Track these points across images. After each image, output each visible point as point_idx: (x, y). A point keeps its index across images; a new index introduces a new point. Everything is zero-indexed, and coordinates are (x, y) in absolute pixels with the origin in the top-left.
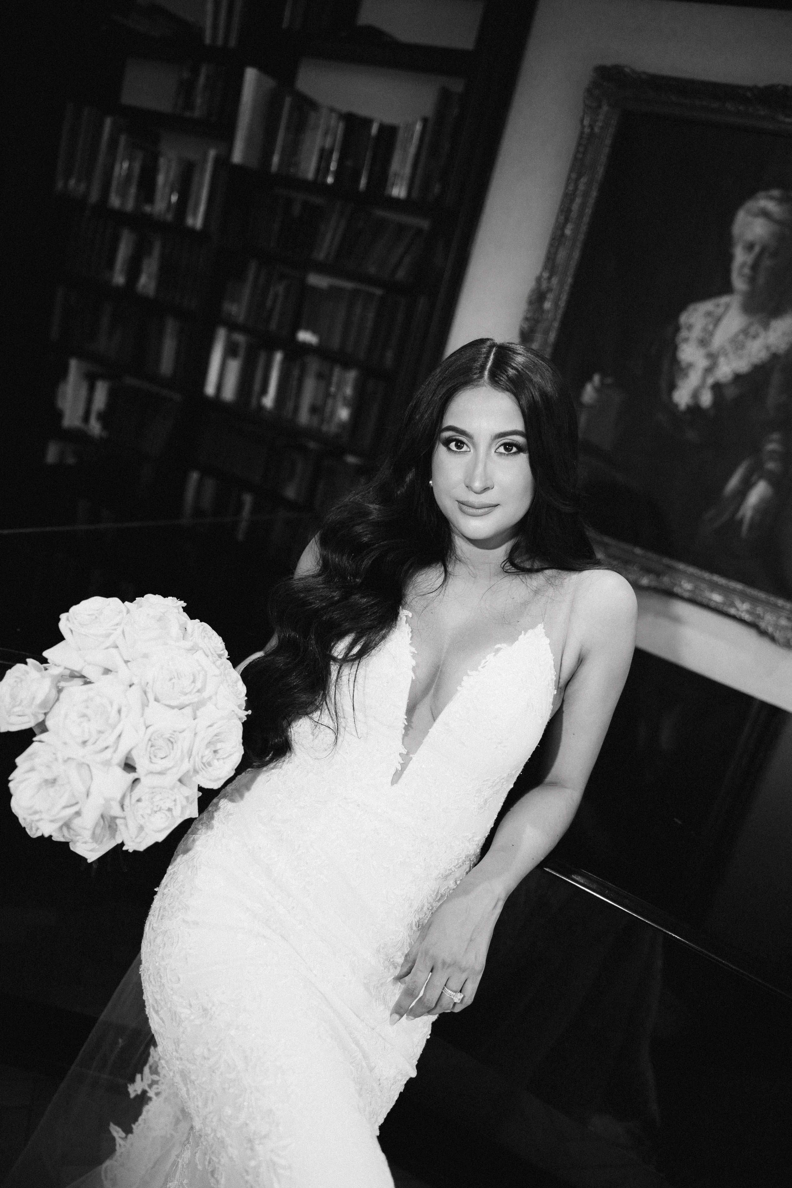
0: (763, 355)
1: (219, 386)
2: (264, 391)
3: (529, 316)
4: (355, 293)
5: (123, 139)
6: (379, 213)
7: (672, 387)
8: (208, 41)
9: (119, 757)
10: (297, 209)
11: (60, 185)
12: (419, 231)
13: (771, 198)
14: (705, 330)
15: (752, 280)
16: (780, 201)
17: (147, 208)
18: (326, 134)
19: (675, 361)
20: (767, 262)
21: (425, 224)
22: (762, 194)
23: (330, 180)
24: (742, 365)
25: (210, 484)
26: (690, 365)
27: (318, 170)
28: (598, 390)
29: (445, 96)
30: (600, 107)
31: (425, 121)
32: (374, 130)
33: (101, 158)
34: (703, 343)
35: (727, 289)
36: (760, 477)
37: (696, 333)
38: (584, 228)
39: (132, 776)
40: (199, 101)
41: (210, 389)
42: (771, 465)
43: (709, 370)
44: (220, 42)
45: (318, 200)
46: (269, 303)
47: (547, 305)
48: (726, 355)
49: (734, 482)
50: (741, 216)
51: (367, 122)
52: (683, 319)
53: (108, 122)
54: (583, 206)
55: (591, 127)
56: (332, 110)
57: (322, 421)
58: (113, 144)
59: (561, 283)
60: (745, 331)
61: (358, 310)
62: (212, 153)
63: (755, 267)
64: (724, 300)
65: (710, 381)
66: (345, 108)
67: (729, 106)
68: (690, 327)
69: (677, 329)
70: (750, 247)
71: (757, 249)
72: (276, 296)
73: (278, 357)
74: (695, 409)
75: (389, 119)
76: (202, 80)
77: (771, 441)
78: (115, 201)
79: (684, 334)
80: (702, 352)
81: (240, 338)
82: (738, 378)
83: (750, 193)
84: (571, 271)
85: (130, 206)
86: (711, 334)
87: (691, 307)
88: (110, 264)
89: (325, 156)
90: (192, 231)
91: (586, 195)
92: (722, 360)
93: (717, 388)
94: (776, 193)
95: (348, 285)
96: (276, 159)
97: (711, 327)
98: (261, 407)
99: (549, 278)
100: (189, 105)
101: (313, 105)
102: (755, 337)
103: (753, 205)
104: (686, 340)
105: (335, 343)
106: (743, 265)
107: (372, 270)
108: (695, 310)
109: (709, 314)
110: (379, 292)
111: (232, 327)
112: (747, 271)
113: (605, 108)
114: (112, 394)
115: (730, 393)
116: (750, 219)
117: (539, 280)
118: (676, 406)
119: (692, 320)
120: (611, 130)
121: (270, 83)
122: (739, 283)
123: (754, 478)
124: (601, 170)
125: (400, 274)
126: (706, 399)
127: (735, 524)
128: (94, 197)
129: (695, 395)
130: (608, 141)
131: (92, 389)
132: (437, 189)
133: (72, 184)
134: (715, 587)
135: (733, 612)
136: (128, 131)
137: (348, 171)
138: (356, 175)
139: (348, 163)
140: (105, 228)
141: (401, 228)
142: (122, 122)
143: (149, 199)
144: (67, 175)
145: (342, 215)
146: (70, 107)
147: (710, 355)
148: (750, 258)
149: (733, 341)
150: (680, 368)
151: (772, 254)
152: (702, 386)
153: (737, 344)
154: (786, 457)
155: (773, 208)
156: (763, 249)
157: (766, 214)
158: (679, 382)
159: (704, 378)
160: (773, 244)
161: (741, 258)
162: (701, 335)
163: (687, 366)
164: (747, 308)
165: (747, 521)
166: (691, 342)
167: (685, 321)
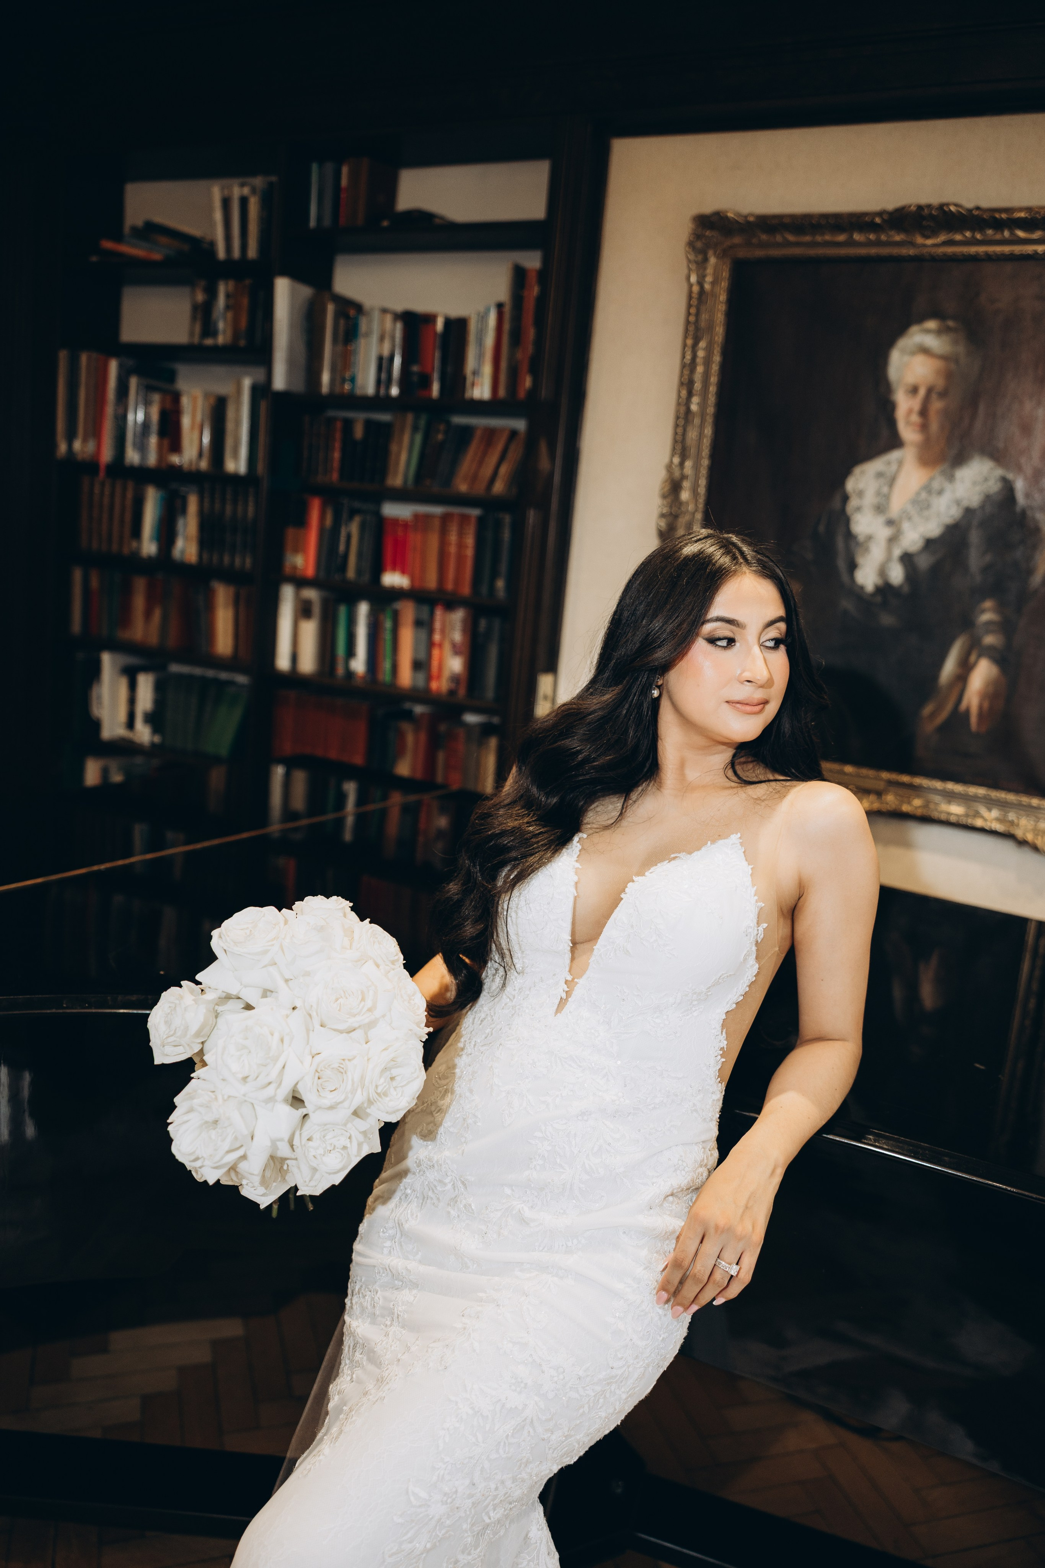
0: (955, 512)
1: (294, 658)
2: (351, 652)
3: (664, 511)
4: (445, 519)
5: (133, 382)
6: (459, 420)
7: (853, 566)
8: (222, 256)
9: (285, 1090)
10: (359, 432)
11: (63, 447)
12: (514, 434)
13: (928, 331)
14: (878, 493)
15: (924, 427)
16: (939, 332)
17: (175, 459)
18: (382, 339)
19: (849, 536)
20: (937, 405)
21: (520, 425)
23: (395, 391)
24: (933, 528)
25: (300, 778)
26: (869, 538)
27: (378, 382)
29: (519, 275)
30: (706, 260)
31: (500, 306)
32: (440, 325)
33: (110, 410)
34: (880, 509)
35: (895, 442)
36: (979, 656)
37: (870, 498)
38: (712, 399)
39: (302, 1111)
40: (221, 325)
41: (283, 662)
42: (989, 640)
43: (892, 540)
44: (238, 256)
45: (385, 417)
46: (342, 548)
47: (685, 495)
48: (910, 519)
49: (949, 667)
50: (896, 358)
51: (430, 319)
52: (851, 485)
53: (113, 366)
54: (706, 375)
55: (700, 283)
56: (384, 311)
57: (429, 678)
58: (122, 390)
59: (696, 467)
60: (927, 488)
61: (453, 538)
62: (247, 383)
63: (924, 412)
64: (895, 455)
65: (897, 552)
66: (399, 308)
67: (857, 237)
68: (860, 494)
69: (846, 498)
70: (914, 390)
71: (922, 392)
72: (349, 537)
73: (363, 609)
74: (885, 589)
75: (455, 312)
76: (221, 301)
77: (983, 611)
78: (132, 456)
79: (853, 503)
80: (881, 520)
81: (311, 594)
84: (706, 452)
85: (152, 460)
86: (887, 497)
87: (857, 470)
88: (137, 532)
89: (384, 364)
90: (235, 478)
91: (707, 362)
92: (906, 526)
93: (907, 559)
94: (932, 324)
95: (435, 511)
96: (326, 378)
97: (885, 490)
98: (350, 674)
99: (682, 464)
100: (209, 329)
101: (359, 308)
102: (940, 492)
103: (905, 342)
104: (858, 509)
105: (431, 582)
106: (910, 412)
107: (463, 487)
108: (863, 473)
109: (880, 475)
110: (475, 512)
111: (300, 582)
112: (915, 418)
113: (713, 260)
114: (159, 688)
115: (924, 563)
116: (906, 358)
117: (669, 467)
118: (862, 588)
119: (861, 486)
120: (724, 284)
121: (306, 291)
123: (973, 658)
124: (720, 331)
125: (499, 487)
126: (897, 575)
127: (959, 718)
128: (107, 455)
129: (882, 572)
130: (723, 297)
131: (133, 686)
132: (528, 382)
133: (77, 445)
134: (951, 797)
135: (979, 823)
136: (139, 372)
137: (415, 379)
138: (426, 381)
139: (415, 368)
140: (124, 489)
141: (491, 434)
142: (130, 363)
143: (176, 446)
144: (71, 436)
145: (415, 429)
146: (63, 356)
147: (890, 523)
148: (916, 403)
149: (915, 502)
150: (858, 544)
151: (943, 394)
152: (889, 559)
153: (921, 504)
154: (1006, 627)
155: (932, 341)
156: (930, 391)
157: (925, 351)
158: (860, 560)
159: (889, 550)
160: (940, 383)
161: (905, 405)
162: (875, 500)
163: (866, 539)
164: (925, 461)
165: (974, 711)
166: (865, 510)
167: (854, 488)
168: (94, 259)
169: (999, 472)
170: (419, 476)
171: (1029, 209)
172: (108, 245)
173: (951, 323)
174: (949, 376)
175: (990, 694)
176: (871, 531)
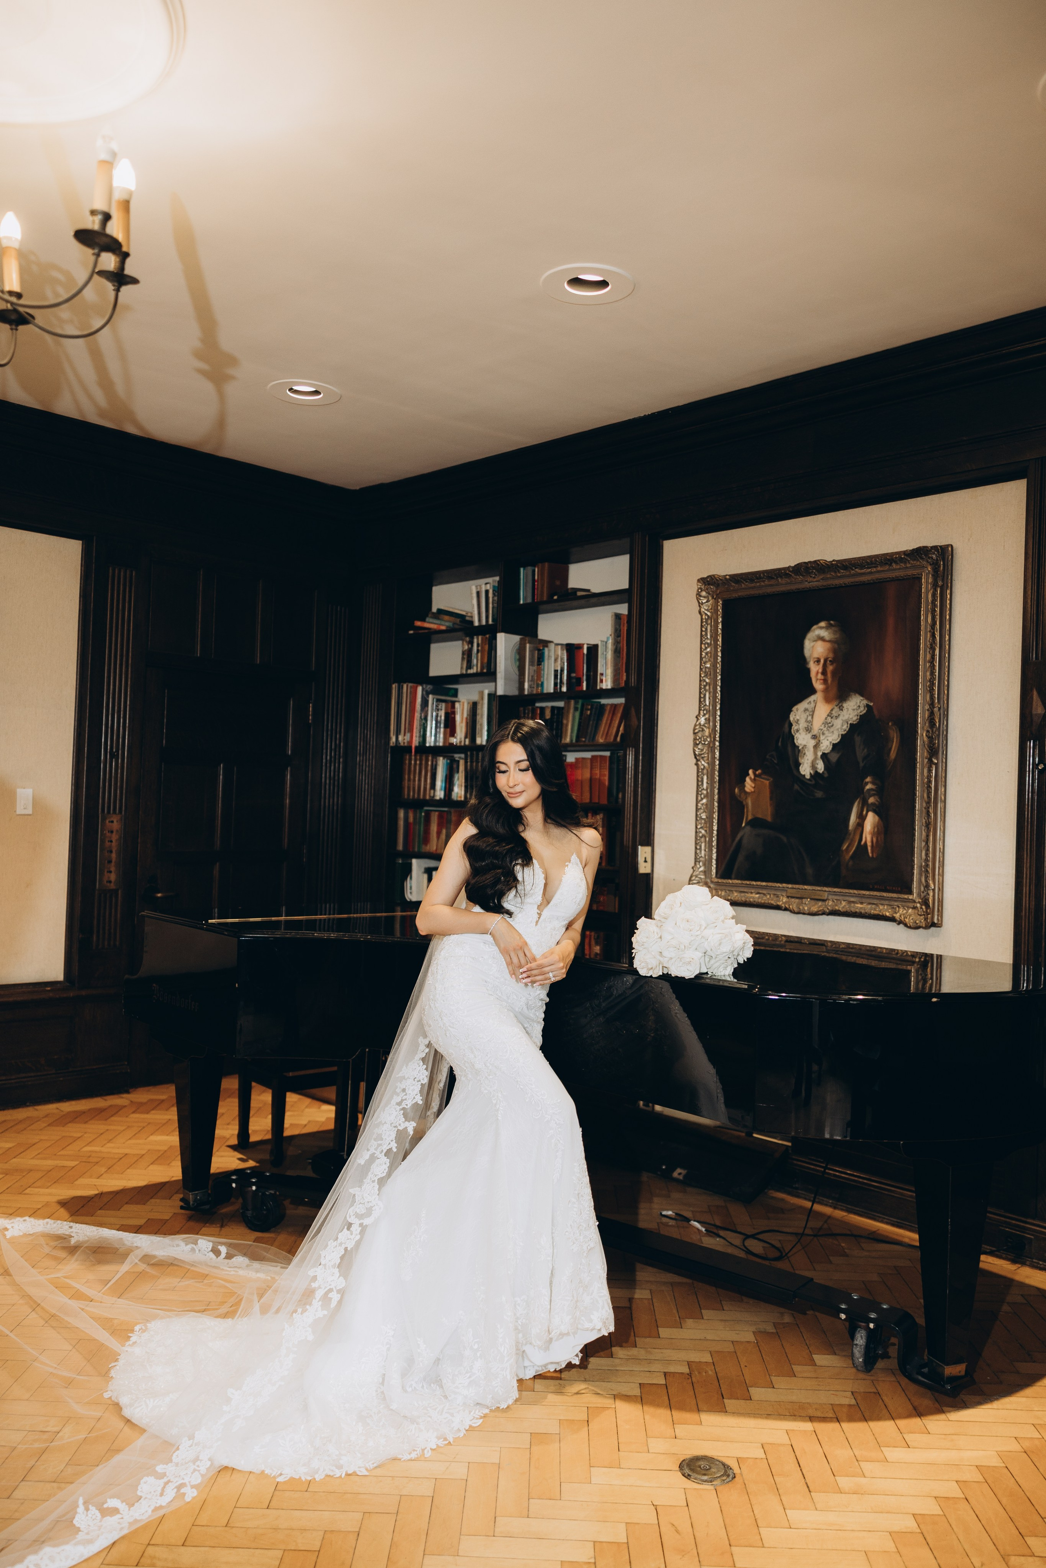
0: (846, 727)
4: (593, 760)
5: (431, 698)
6: (597, 701)
7: (798, 765)
8: (476, 624)
11: (394, 739)
13: (821, 628)
14: (807, 721)
15: (825, 681)
16: (827, 628)
17: (453, 741)
18: (556, 660)
19: (795, 747)
20: (830, 668)
21: (621, 701)
22: (815, 627)
23: (564, 689)
24: (835, 738)
27: (556, 684)
28: (754, 781)
29: (618, 618)
30: (708, 600)
31: (612, 636)
32: (585, 649)
33: (418, 715)
34: (808, 730)
35: (813, 691)
36: (868, 811)
37: (802, 725)
40: (475, 661)
42: (871, 800)
43: (816, 747)
44: (484, 623)
45: (561, 704)
47: (708, 732)
48: (823, 734)
49: (853, 818)
50: (808, 644)
51: (579, 647)
52: (792, 716)
53: (420, 690)
54: (714, 663)
55: (706, 614)
56: (559, 644)
58: (425, 703)
59: (713, 716)
60: (830, 715)
61: (597, 770)
62: (486, 692)
63: (824, 673)
64: (812, 698)
65: (820, 754)
66: (565, 641)
67: (780, 581)
68: (797, 722)
70: (818, 661)
71: (822, 661)
74: (816, 775)
75: (593, 642)
76: (476, 647)
77: (867, 783)
78: (430, 741)
79: (794, 728)
80: (809, 735)
82: (835, 746)
83: (808, 629)
84: (718, 707)
85: (441, 743)
86: (811, 722)
87: (794, 709)
88: (433, 786)
89: (558, 674)
91: (714, 656)
92: (822, 737)
93: (824, 756)
94: (823, 624)
95: (588, 755)
96: (526, 686)
97: (810, 718)
99: (704, 715)
100: (470, 665)
101: (547, 644)
102: (837, 717)
103: (811, 635)
104: (797, 731)
105: (586, 798)
106: (817, 673)
107: (601, 741)
108: (798, 710)
109: (806, 710)
110: (608, 754)
112: (820, 676)
113: (712, 601)
115: (834, 758)
116: (812, 644)
117: (698, 717)
118: (804, 777)
119: (798, 717)
120: (719, 613)
121: (517, 638)
122: (818, 685)
123: (864, 813)
124: (719, 639)
125: (619, 738)
126: (821, 767)
127: (862, 848)
128: (416, 742)
129: (813, 766)
130: (719, 620)
132: (625, 677)
133: (400, 738)
134: (862, 899)
136: (433, 692)
137: (574, 681)
138: (579, 681)
139: (573, 675)
140: (427, 761)
141: (615, 707)
142: (429, 687)
143: (453, 733)
144: (398, 733)
145: (576, 709)
146: (394, 686)
147: (814, 737)
148: (820, 668)
149: (825, 723)
150: (799, 751)
151: (832, 662)
152: (816, 758)
153: (828, 725)
154: (879, 792)
155: (824, 633)
156: (826, 660)
157: (822, 639)
158: (801, 760)
159: (815, 753)
160: (831, 655)
161: (815, 669)
162: (805, 725)
163: (803, 748)
164: (827, 700)
165: (869, 844)
166: (801, 731)
167: (794, 719)
168: (411, 632)
169: (865, 702)
170: (578, 737)
172: (418, 623)
173: (832, 622)
174: (835, 651)
175: (876, 833)
176: (804, 743)
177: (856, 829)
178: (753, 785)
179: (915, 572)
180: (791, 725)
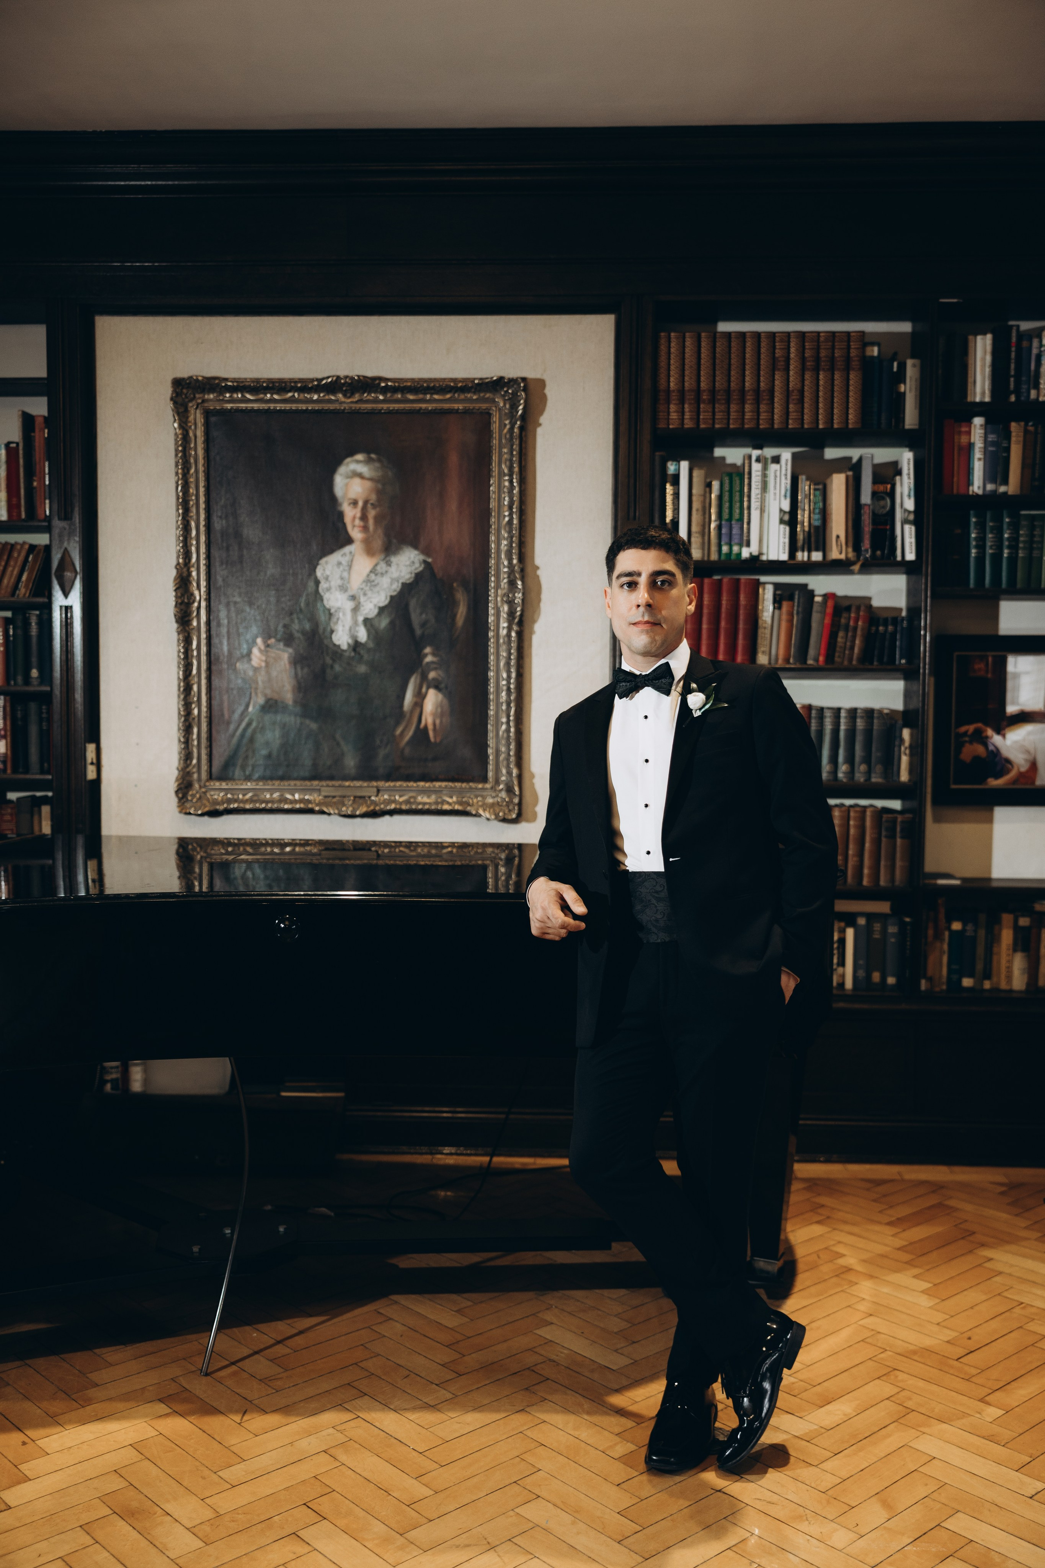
0: (396, 587)
3: (178, 601)
12: (32, 547)
13: (358, 462)
14: (340, 578)
15: (365, 528)
16: (364, 462)
19: (325, 610)
20: (372, 513)
21: (43, 540)
22: (348, 460)
24: (382, 599)
26: (339, 609)
28: (265, 652)
29: (28, 421)
30: (185, 410)
31: (8, 445)
34: (343, 588)
36: (428, 688)
37: (335, 582)
38: (203, 514)
42: (432, 675)
43: (356, 610)
48: (364, 594)
49: (408, 697)
50: (338, 481)
52: (319, 573)
54: (197, 496)
55: (185, 428)
59: (198, 566)
60: (373, 571)
63: (364, 518)
64: (347, 549)
65: (361, 619)
67: (297, 395)
68: (327, 578)
70: (355, 503)
71: (360, 504)
74: (356, 645)
77: (426, 655)
79: (323, 586)
80: (344, 596)
82: (382, 610)
84: (203, 554)
86: (346, 579)
87: (322, 562)
92: (362, 599)
93: (367, 622)
94: (360, 457)
97: (345, 574)
99: (187, 564)
102: (382, 574)
103: (343, 469)
104: (328, 589)
106: (354, 518)
108: (327, 563)
109: (338, 564)
110: (3, 614)
112: (358, 522)
115: (379, 624)
116: (345, 481)
117: (178, 568)
118: (339, 646)
119: (328, 573)
120: (203, 429)
122: (356, 534)
123: (424, 690)
124: (204, 463)
125: (22, 593)
126: (362, 635)
127: (422, 733)
129: (351, 634)
130: (203, 438)
134: (424, 792)
135: (446, 807)
141: (10, 548)
147: (353, 598)
148: (358, 512)
149: (368, 581)
150: (331, 614)
151: (373, 505)
152: (354, 624)
153: (370, 583)
154: (443, 665)
155: (362, 469)
156: (366, 502)
157: (358, 475)
158: (333, 626)
159: (354, 618)
160: (373, 498)
161: (350, 514)
162: (339, 582)
163: (336, 611)
164: (369, 551)
165: (430, 727)
166: (333, 590)
167: (322, 574)
169: (422, 557)
171: (413, 380)
173: (373, 456)
174: (377, 492)
175: (439, 714)
176: (338, 604)
177: (412, 711)
178: (264, 658)
179: (484, 406)
180: (317, 583)
